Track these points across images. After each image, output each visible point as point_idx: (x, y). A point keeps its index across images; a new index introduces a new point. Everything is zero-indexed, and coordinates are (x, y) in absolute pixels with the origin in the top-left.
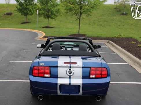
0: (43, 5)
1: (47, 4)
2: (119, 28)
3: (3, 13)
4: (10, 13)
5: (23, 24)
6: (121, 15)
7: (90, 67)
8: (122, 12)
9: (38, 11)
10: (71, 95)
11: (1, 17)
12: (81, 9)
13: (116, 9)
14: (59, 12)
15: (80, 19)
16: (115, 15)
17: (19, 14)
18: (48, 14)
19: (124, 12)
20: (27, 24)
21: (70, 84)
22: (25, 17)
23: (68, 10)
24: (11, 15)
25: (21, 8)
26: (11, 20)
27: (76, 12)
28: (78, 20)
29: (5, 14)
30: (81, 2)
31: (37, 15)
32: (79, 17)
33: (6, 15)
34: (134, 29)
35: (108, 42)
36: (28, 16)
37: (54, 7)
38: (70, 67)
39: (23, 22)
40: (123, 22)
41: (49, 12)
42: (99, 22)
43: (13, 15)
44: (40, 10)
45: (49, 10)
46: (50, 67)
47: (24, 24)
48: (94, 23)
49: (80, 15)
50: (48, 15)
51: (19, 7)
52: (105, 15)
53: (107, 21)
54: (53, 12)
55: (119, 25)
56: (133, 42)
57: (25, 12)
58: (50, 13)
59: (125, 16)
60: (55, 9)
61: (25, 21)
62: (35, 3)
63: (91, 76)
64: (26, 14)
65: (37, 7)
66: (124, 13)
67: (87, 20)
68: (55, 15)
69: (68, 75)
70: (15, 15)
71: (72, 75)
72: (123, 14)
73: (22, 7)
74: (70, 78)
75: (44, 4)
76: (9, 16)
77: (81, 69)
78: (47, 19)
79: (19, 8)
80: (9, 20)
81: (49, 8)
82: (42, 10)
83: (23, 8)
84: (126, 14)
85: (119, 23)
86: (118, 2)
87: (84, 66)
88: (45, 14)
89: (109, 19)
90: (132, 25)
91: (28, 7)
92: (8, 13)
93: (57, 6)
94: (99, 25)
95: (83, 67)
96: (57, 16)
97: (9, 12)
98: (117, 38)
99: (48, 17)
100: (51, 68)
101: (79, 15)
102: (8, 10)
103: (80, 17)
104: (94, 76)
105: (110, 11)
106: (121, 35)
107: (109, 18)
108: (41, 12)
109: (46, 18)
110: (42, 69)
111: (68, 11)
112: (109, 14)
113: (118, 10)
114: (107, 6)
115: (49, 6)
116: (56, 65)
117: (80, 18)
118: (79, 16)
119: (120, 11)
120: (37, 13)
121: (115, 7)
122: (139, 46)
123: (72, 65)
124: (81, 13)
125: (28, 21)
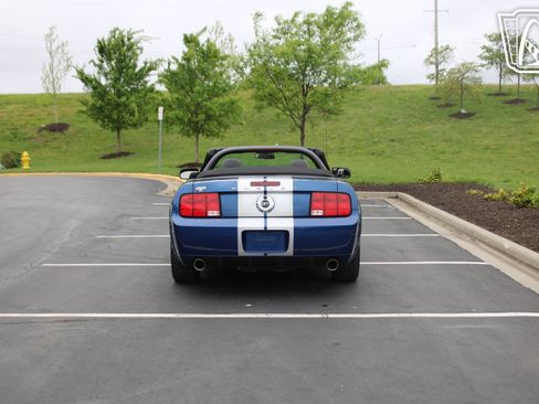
0: (177, 92)
1: (192, 85)
2: (443, 161)
3: (33, 124)
4: (59, 124)
5: (106, 161)
6: (454, 119)
7: (311, 193)
8: (454, 110)
9: (161, 109)
10: (269, 254)
11: (30, 139)
12: (305, 95)
13: (435, 99)
14: (232, 111)
15: (302, 128)
16: (431, 121)
17: (93, 126)
18: (194, 119)
19: (462, 107)
20: (122, 159)
21: (266, 228)
22: (115, 134)
23: (263, 100)
24: (66, 132)
25: (99, 103)
26: (65, 147)
27: (291, 107)
28: (298, 129)
29: (44, 128)
30: (305, 70)
31: (158, 121)
32: (299, 122)
33: (46, 133)
34: (491, 161)
35: (397, 197)
36: (123, 132)
37: (217, 95)
38: (265, 192)
39: (108, 153)
40: (458, 142)
41: (199, 111)
42: (375, 143)
43: (70, 130)
44: (168, 107)
45: (198, 105)
46: (220, 193)
47: (113, 160)
48: (358, 148)
49: (305, 113)
50: (198, 122)
51: (91, 101)
52: (395, 120)
53: (401, 141)
54: (211, 113)
55: (443, 153)
56: (474, 192)
57: (115, 117)
58: (201, 117)
59: (464, 122)
60: (221, 100)
61: (115, 151)
62: (149, 84)
63: (315, 213)
64: (118, 126)
65: (160, 98)
66: (463, 111)
67: (333, 139)
68: (220, 124)
69: (261, 211)
70: (79, 132)
71: (270, 211)
72: (459, 116)
73: (103, 100)
74: (266, 217)
75: (183, 87)
76: (57, 134)
77: (290, 197)
78: (193, 138)
79: (93, 105)
80: (57, 148)
81: (200, 100)
82: (174, 106)
83: (108, 104)
84: (467, 116)
85: (444, 144)
86: (442, 75)
87: (297, 189)
88: (186, 120)
89: (410, 133)
90: (487, 148)
91: (123, 99)
92: (54, 125)
93: (225, 91)
94: (373, 154)
95: (294, 192)
96: (226, 127)
97: (57, 122)
98: (425, 183)
99: (195, 129)
100: (222, 196)
101: (301, 113)
102: (50, 114)
103: (303, 119)
104: (320, 213)
105: (413, 106)
106: (438, 175)
107: (410, 129)
108: (171, 114)
109: (189, 136)
110: (200, 202)
111: (265, 103)
112: (411, 115)
113: (443, 102)
114: (404, 92)
115: (199, 92)
116: (233, 189)
117: (303, 122)
118: (299, 118)
119: (447, 105)
120: (160, 117)
121: (432, 93)
122: (486, 199)
123: (269, 189)
124: (306, 109)
125: (125, 149)
